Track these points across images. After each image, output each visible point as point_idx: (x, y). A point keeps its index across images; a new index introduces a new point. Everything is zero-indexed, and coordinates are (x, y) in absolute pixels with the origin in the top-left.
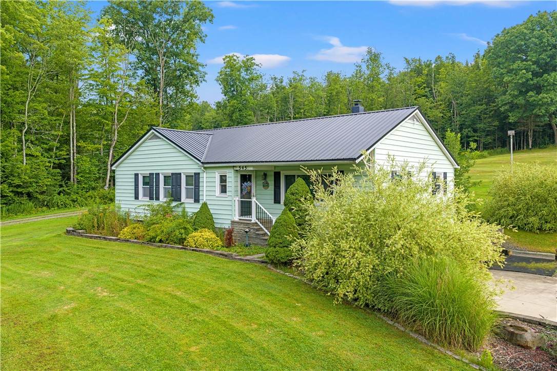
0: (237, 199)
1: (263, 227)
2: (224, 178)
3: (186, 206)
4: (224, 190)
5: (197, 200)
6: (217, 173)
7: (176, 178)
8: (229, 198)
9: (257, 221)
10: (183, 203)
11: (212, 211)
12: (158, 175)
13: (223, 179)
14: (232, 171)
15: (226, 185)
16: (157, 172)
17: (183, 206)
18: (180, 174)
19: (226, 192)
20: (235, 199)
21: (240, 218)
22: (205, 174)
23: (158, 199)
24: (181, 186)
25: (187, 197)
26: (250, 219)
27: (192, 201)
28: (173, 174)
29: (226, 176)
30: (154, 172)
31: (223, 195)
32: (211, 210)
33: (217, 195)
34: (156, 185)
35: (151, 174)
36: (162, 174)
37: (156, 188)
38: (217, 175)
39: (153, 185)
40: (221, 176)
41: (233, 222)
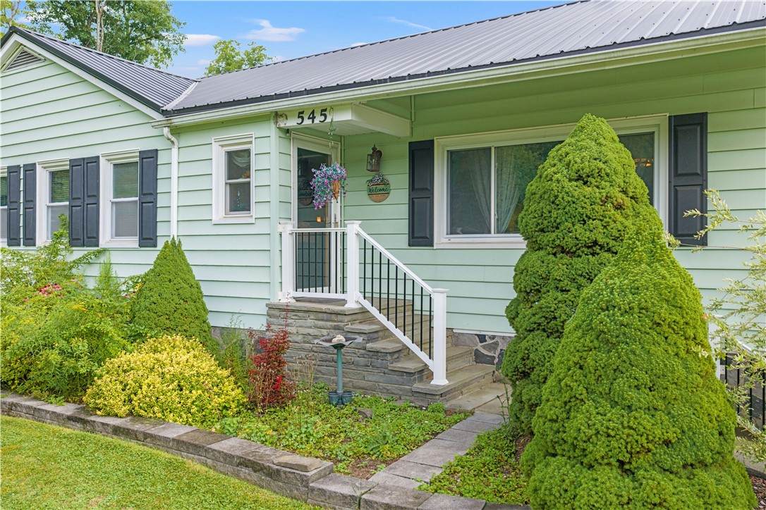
0: (289, 228)
1: (390, 325)
2: (240, 161)
3: (115, 258)
4: (240, 199)
5: (148, 239)
6: (215, 146)
7: (85, 175)
8: (262, 227)
9: (367, 304)
10: (105, 250)
11: (198, 274)
12: (31, 169)
13: (238, 165)
14: (270, 130)
15: (249, 183)
16: (29, 160)
17: (103, 259)
18: (96, 160)
19: (247, 208)
20: (280, 229)
21: (300, 294)
22: (175, 150)
23: (30, 241)
24: (97, 196)
25: (119, 232)
26: (339, 296)
27: (133, 242)
28: (74, 163)
29: (248, 151)
30: (21, 162)
31: (240, 217)
32: (195, 271)
33: (215, 219)
34: (26, 201)
35: (13, 170)
36: (45, 165)
37: (25, 209)
38: (214, 153)
39: (17, 202)
40: (230, 154)
41: (275, 310)
